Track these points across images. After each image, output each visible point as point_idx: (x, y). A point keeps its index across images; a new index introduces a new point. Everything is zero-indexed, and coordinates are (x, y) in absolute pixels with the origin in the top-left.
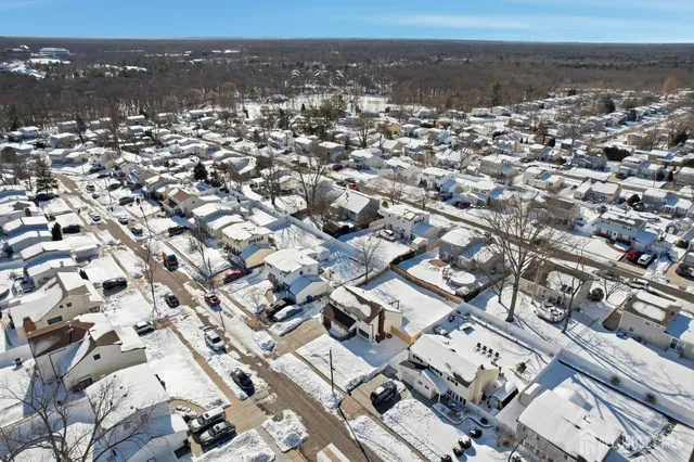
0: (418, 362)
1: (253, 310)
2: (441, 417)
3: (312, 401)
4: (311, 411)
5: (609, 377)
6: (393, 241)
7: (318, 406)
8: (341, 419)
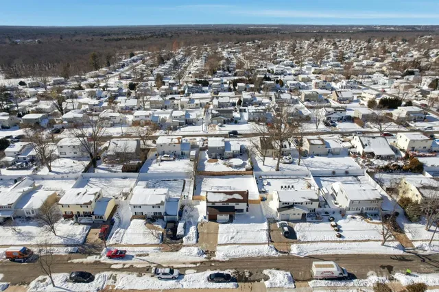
0: (287, 205)
1: (157, 241)
2: (314, 222)
3: (264, 258)
4: (272, 262)
5: (331, 172)
6: (174, 160)
7: (269, 257)
8: (287, 254)
